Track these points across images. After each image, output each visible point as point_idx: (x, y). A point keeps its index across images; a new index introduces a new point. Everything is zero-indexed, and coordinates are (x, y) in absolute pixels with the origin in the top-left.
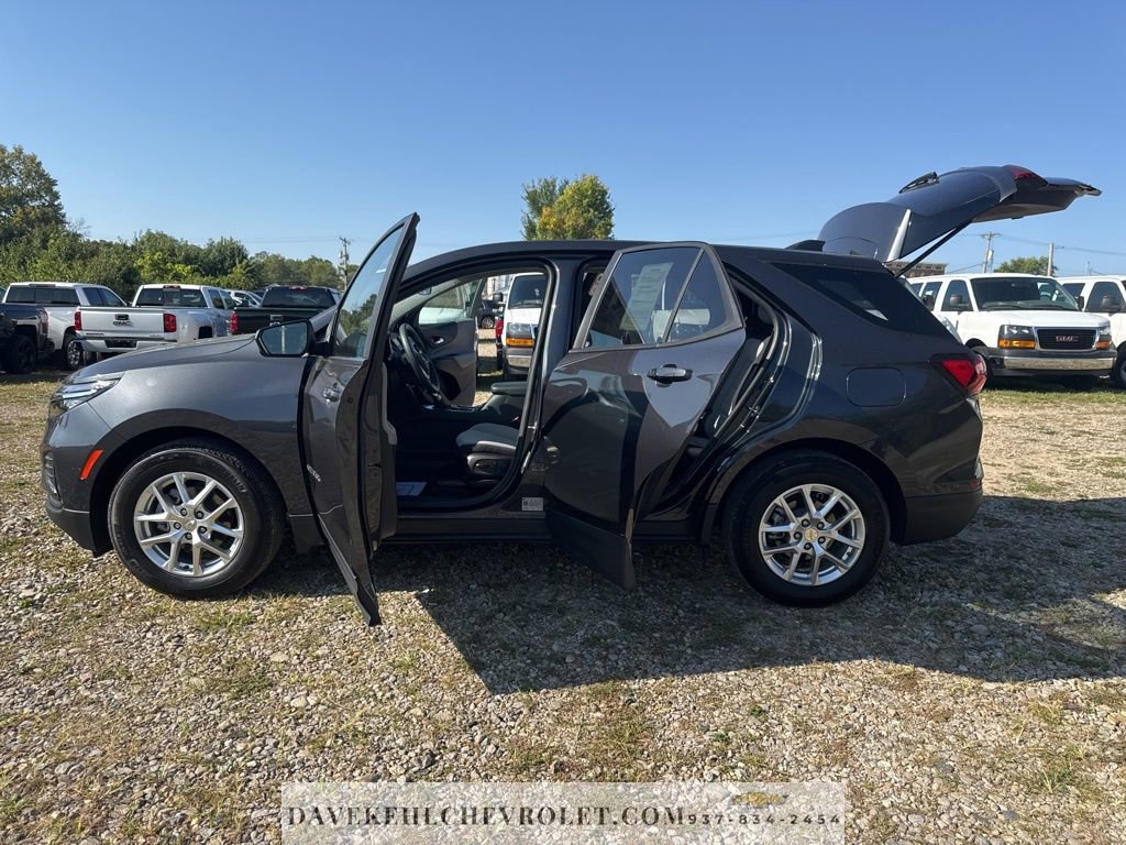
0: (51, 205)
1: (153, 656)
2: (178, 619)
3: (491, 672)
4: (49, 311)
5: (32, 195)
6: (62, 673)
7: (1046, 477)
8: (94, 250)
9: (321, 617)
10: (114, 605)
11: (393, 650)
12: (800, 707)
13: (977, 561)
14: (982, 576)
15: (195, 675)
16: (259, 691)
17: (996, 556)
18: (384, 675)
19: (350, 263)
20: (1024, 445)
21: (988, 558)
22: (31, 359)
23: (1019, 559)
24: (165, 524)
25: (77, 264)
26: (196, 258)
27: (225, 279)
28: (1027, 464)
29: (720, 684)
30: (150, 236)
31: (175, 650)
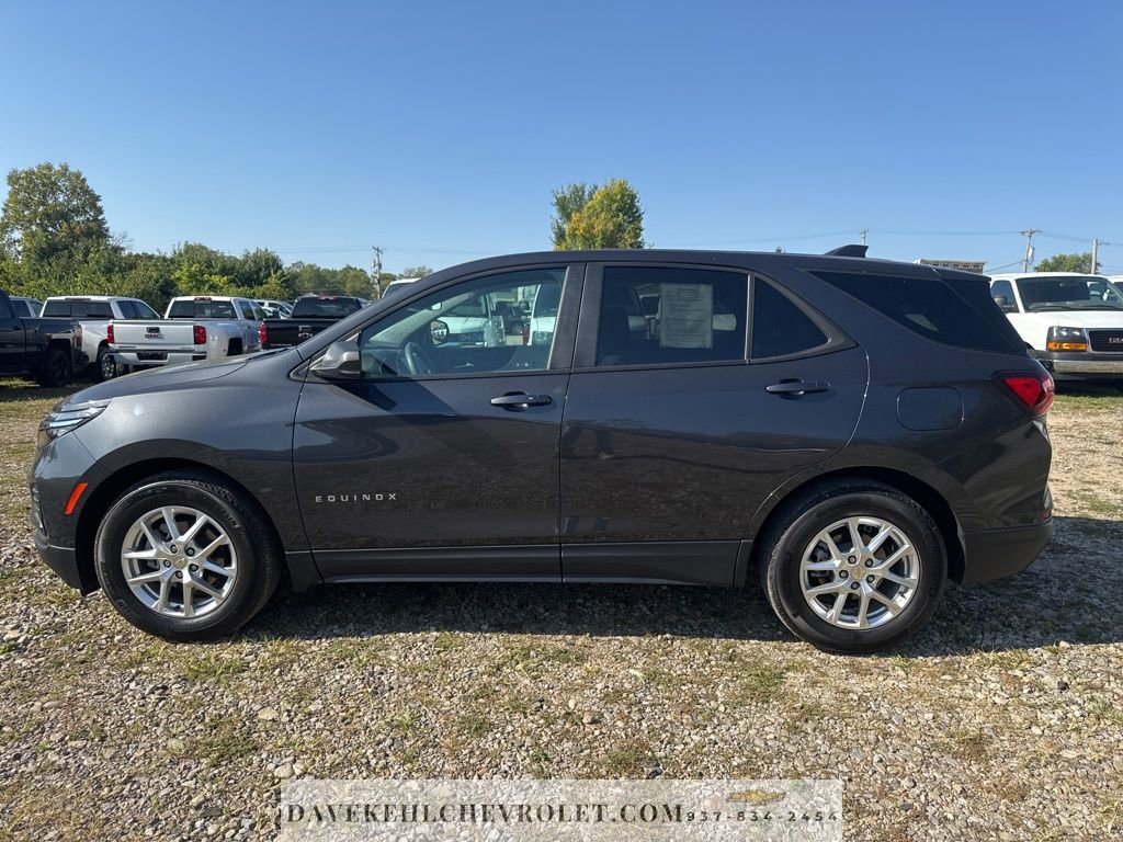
0: (95, 219)
1: (133, 711)
2: (166, 665)
3: (498, 735)
4: (84, 325)
5: (76, 211)
6: (32, 732)
7: (1110, 494)
8: (133, 263)
9: (319, 664)
10: (101, 649)
11: (392, 706)
12: (850, 780)
13: (1042, 595)
14: (1049, 613)
15: (174, 735)
16: (242, 756)
17: (1063, 588)
18: (381, 737)
19: (383, 272)
20: (1081, 457)
21: (1054, 591)
22: (66, 372)
23: (1089, 592)
24: (155, 561)
25: (116, 278)
26: (232, 269)
27: (259, 290)
28: (1087, 479)
29: (758, 750)
30: (189, 248)
31: (157, 705)
